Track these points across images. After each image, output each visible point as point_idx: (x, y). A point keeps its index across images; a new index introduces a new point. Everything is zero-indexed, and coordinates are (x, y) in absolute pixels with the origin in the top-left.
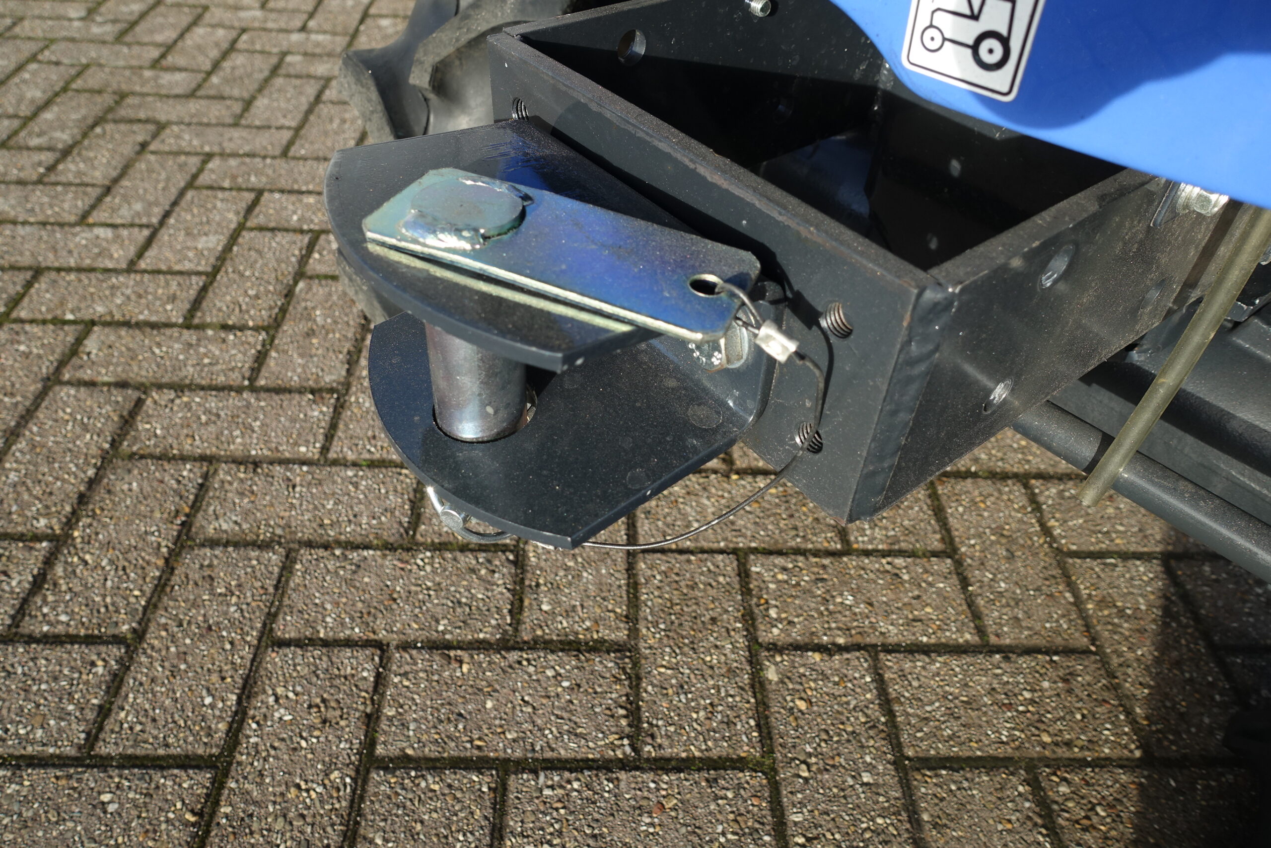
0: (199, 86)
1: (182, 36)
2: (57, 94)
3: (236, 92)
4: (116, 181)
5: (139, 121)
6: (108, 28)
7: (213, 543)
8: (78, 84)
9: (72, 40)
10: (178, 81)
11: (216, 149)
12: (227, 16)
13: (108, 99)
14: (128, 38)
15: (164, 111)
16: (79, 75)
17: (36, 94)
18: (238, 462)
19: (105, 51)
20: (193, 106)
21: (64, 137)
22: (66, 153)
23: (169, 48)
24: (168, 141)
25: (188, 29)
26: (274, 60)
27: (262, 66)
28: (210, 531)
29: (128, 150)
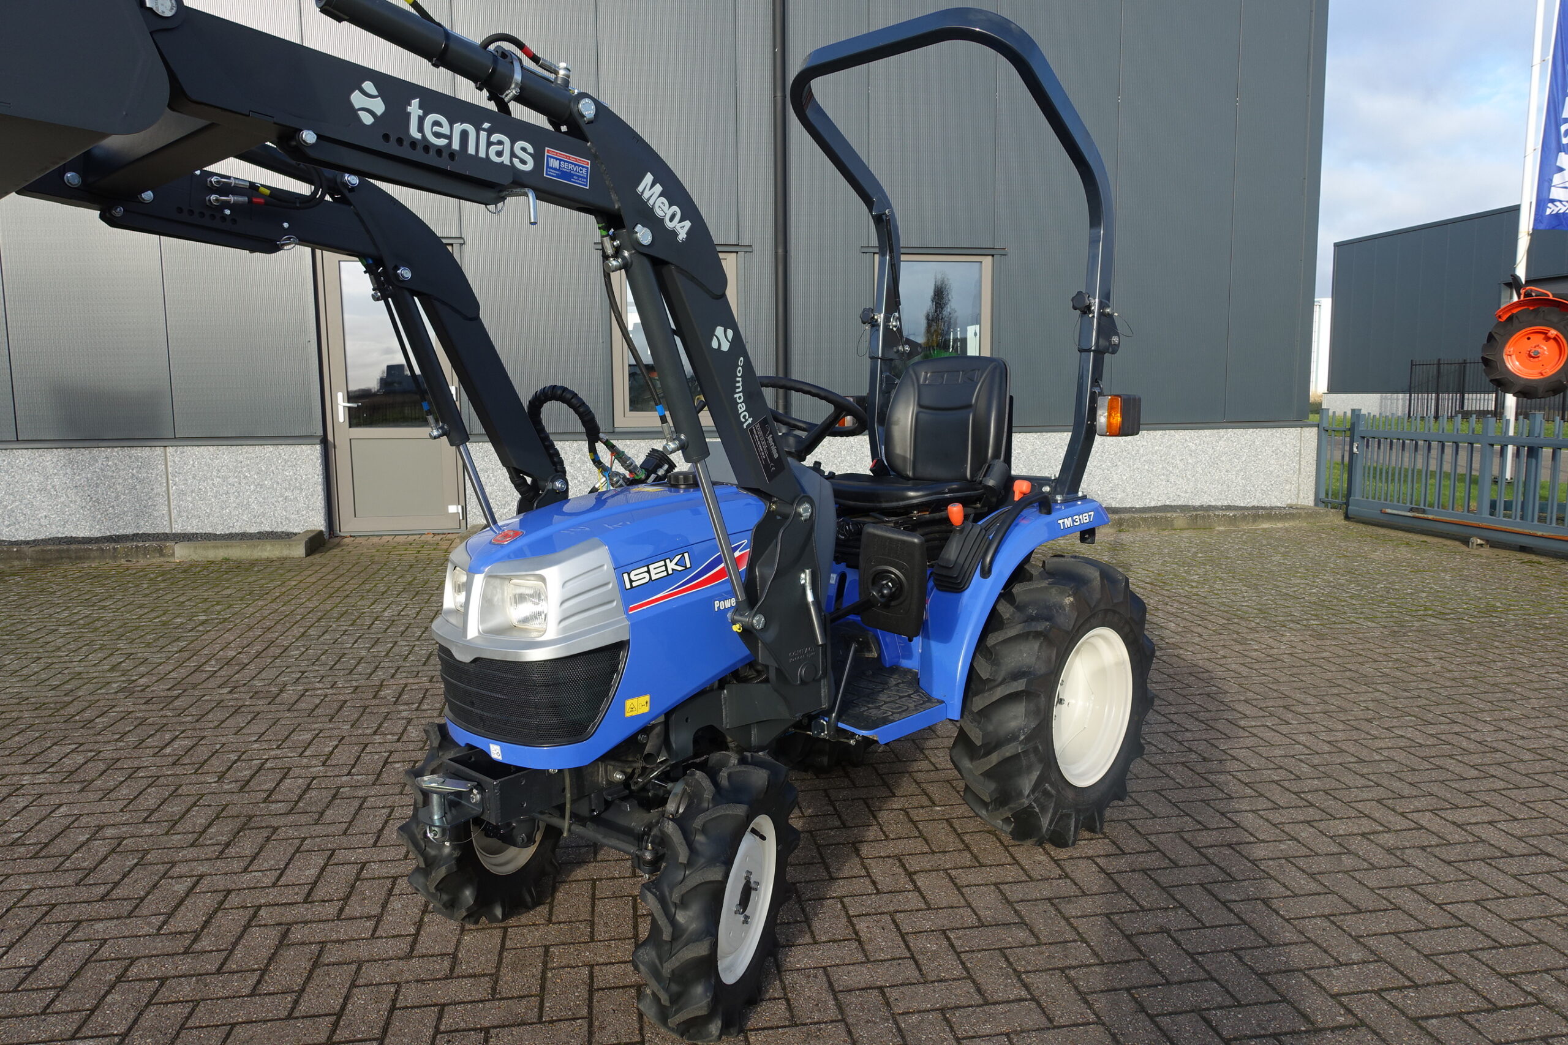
0: (293, 809)
1: (278, 784)
2: (214, 820)
3: (314, 809)
4: (257, 854)
5: (263, 827)
6: (233, 785)
7: (328, 965)
8: (224, 814)
9: (214, 793)
10: (281, 807)
11: (307, 835)
12: (303, 772)
13: (243, 820)
14: (247, 789)
15: (275, 822)
16: (223, 810)
17: (202, 821)
18: (335, 942)
19: (235, 797)
20: (291, 818)
21: (224, 839)
22: (227, 845)
23: (272, 792)
24: (281, 835)
25: (281, 781)
26: (334, 792)
27: (327, 795)
28: (326, 962)
29: (260, 840)
